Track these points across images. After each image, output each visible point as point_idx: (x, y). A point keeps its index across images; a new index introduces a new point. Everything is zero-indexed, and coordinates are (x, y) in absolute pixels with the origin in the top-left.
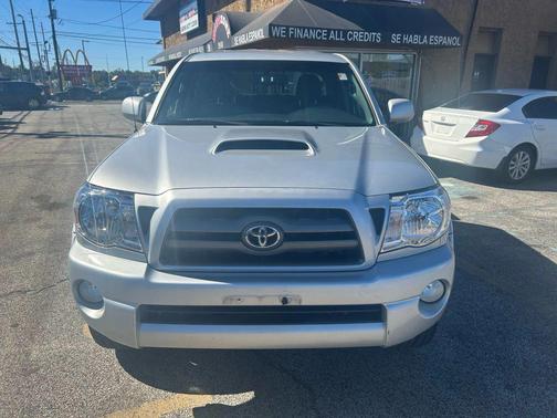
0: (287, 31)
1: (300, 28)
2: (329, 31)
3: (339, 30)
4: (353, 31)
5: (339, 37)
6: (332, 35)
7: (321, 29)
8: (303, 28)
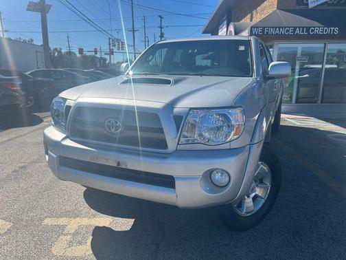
0: (263, 30)
1: (273, 28)
2: (295, 28)
3: (303, 28)
4: (314, 28)
5: (303, 31)
6: (297, 31)
7: (289, 28)
8: (276, 28)
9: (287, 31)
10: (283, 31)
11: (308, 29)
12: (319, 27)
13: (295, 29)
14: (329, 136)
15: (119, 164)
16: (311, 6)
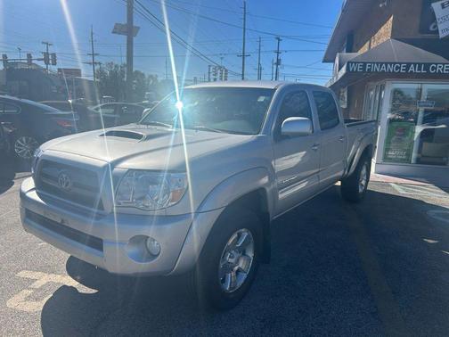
0: (364, 67)
1: (377, 63)
3: (420, 65)
4: (437, 64)
5: (420, 69)
6: (412, 68)
7: (400, 64)
8: (382, 64)
9: (397, 68)
10: (391, 68)
11: (427, 66)
12: (444, 64)
13: (408, 65)
14: (431, 213)
15: (62, 221)
16: (442, 35)
